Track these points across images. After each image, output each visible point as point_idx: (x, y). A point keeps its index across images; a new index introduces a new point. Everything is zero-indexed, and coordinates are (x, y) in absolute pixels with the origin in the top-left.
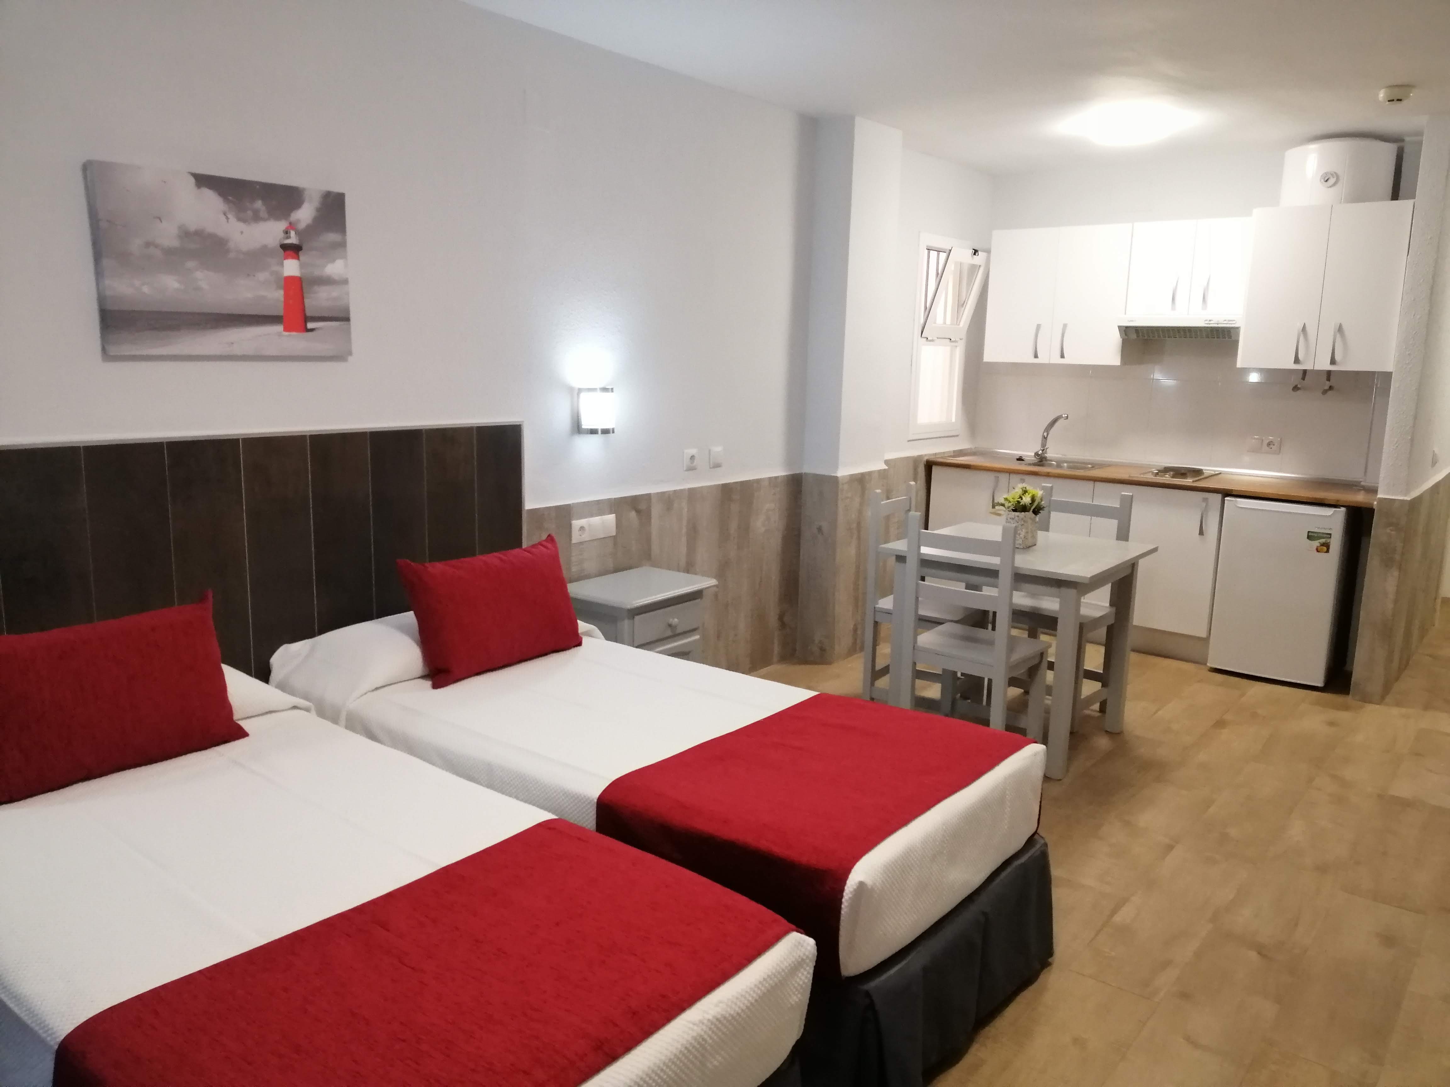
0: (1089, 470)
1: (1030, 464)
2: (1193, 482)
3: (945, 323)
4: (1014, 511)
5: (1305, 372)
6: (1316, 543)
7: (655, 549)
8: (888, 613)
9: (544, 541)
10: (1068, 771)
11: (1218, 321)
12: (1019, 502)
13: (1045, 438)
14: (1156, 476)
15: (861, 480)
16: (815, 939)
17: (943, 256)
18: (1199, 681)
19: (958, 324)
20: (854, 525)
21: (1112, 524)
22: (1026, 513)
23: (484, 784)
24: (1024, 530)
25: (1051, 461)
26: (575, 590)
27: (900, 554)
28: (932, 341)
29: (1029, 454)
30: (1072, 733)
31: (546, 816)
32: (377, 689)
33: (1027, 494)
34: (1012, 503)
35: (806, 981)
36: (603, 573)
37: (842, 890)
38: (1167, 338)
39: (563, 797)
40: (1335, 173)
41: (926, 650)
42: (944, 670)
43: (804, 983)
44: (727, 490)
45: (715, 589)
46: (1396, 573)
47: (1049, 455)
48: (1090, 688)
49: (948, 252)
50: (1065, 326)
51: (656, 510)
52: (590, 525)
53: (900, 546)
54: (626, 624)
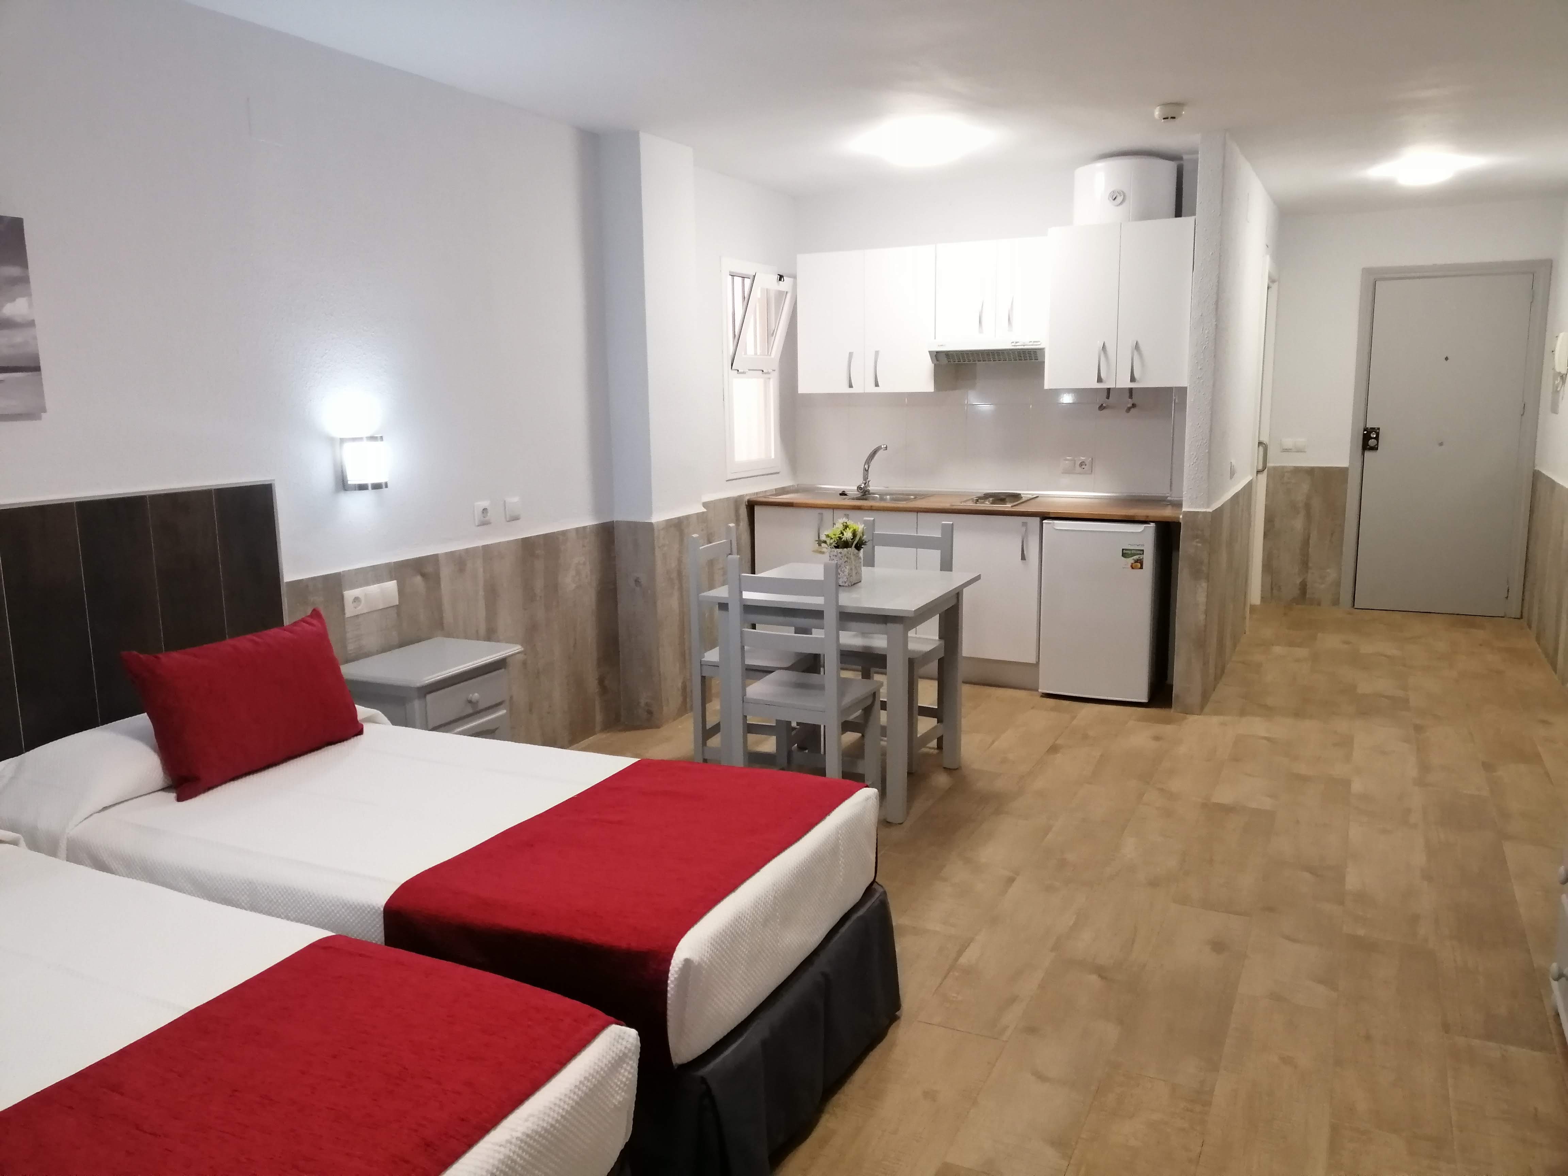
0: (912, 501)
1: (853, 499)
2: (1012, 506)
3: (756, 354)
4: (837, 547)
5: (1109, 390)
6: (1131, 560)
7: (448, 617)
8: (715, 666)
9: (309, 616)
10: (908, 813)
11: (1024, 343)
12: (840, 538)
13: (866, 471)
14: (976, 503)
15: (678, 525)
16: (637, 1030)
17: (748, 282)
18: (1032, 708)
19: (769, 354)
20: (674, 575)
21: (935, 555)
22: (848, 549)
23: (246, 907)
24: (847, 567)
25: (874, 494)
26: (349, 671)
27: (722, 602)
28: (744, 373)
29: (851, 488)
30: (910, 774)
31: (319, 934)
32: (105, 808)
33: (848, 528)
34: (833, 540)
35: (630, 1076)
36: (386, 649)
37: (668, 971)
38: (977, 362)
39: (343, 910)
40: (1123, 192)
41: (756, 702)
42: (778, 721)
43: (627, 1079)
44: (528, 546)
45: (521, 657)
46: (1204, 585)
47: (871, 488)
48: (925, 725)
49: (752, 278)
50: (877, 353)
51: (446, 572)
52: (366, 595)
53: (721, 592)
54: (417, 704)
